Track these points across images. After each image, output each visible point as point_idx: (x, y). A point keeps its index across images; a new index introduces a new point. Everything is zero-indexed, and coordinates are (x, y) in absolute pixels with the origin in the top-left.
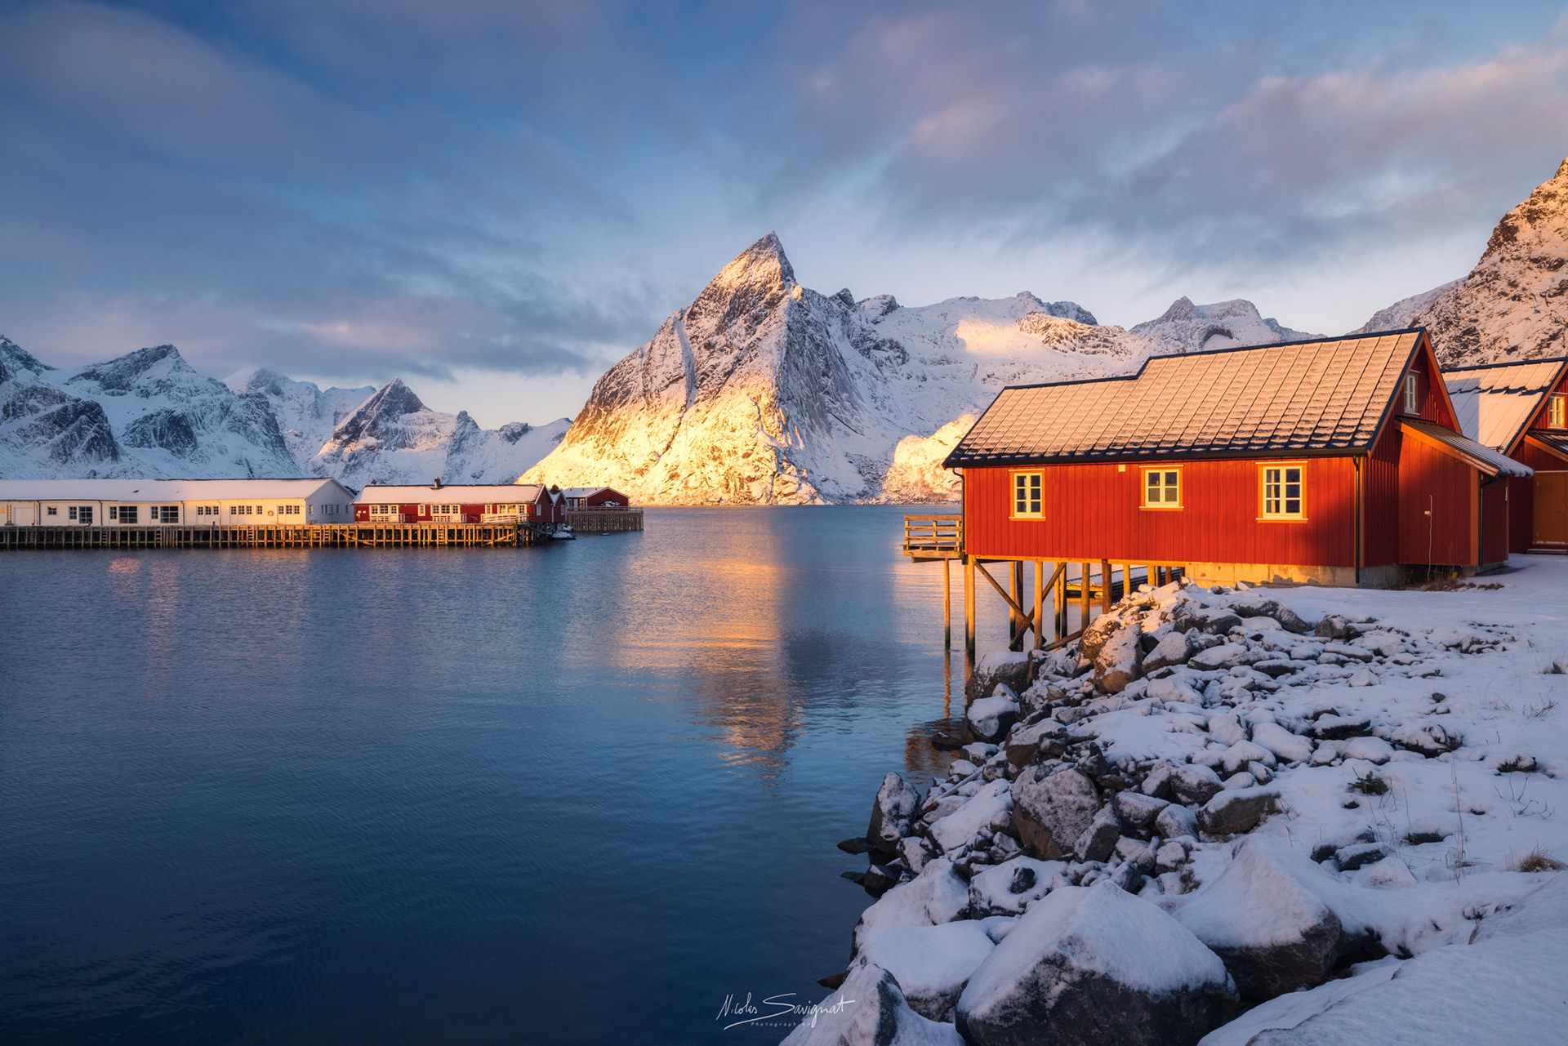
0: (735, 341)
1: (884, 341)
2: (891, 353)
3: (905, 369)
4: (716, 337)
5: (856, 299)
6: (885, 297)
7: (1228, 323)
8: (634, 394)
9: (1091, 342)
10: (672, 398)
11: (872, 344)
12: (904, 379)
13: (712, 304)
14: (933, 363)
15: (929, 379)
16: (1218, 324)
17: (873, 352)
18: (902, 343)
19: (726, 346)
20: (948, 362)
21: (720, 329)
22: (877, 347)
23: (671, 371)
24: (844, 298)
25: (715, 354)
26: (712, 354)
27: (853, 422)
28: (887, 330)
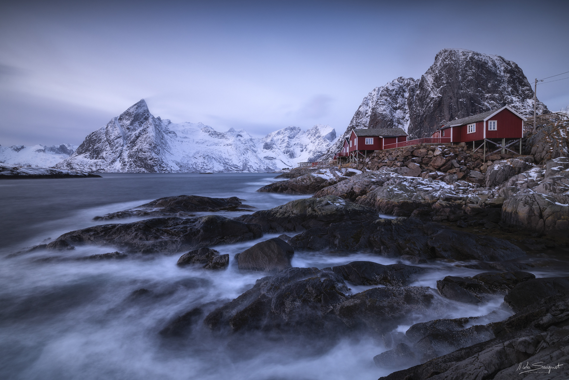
0: (136, 128)
1: (171, 131)
2: (173, 135)
3: (177, 139)
4: (130, 126)
5: (162, 119)
6: (168, 120)
7: (241, 134)
8: (103, 140)
9: (220, 136)
10: (118, 142)
11: (168, 132)
12: (177, 141)
13: (127, 117)
14: (183, 138)
15: (183, 142)
16: (239, 134)
17: (169, 134)
18: (176, 132)
19: (134, 129)
20: (187, 138)
21: (131, 124)
22: (170, 133)
23: (117, 134)
24: (159, 119)
25: (131, 131)
26: (129, 131)
27: (171, 152)
28: (170, 128)
